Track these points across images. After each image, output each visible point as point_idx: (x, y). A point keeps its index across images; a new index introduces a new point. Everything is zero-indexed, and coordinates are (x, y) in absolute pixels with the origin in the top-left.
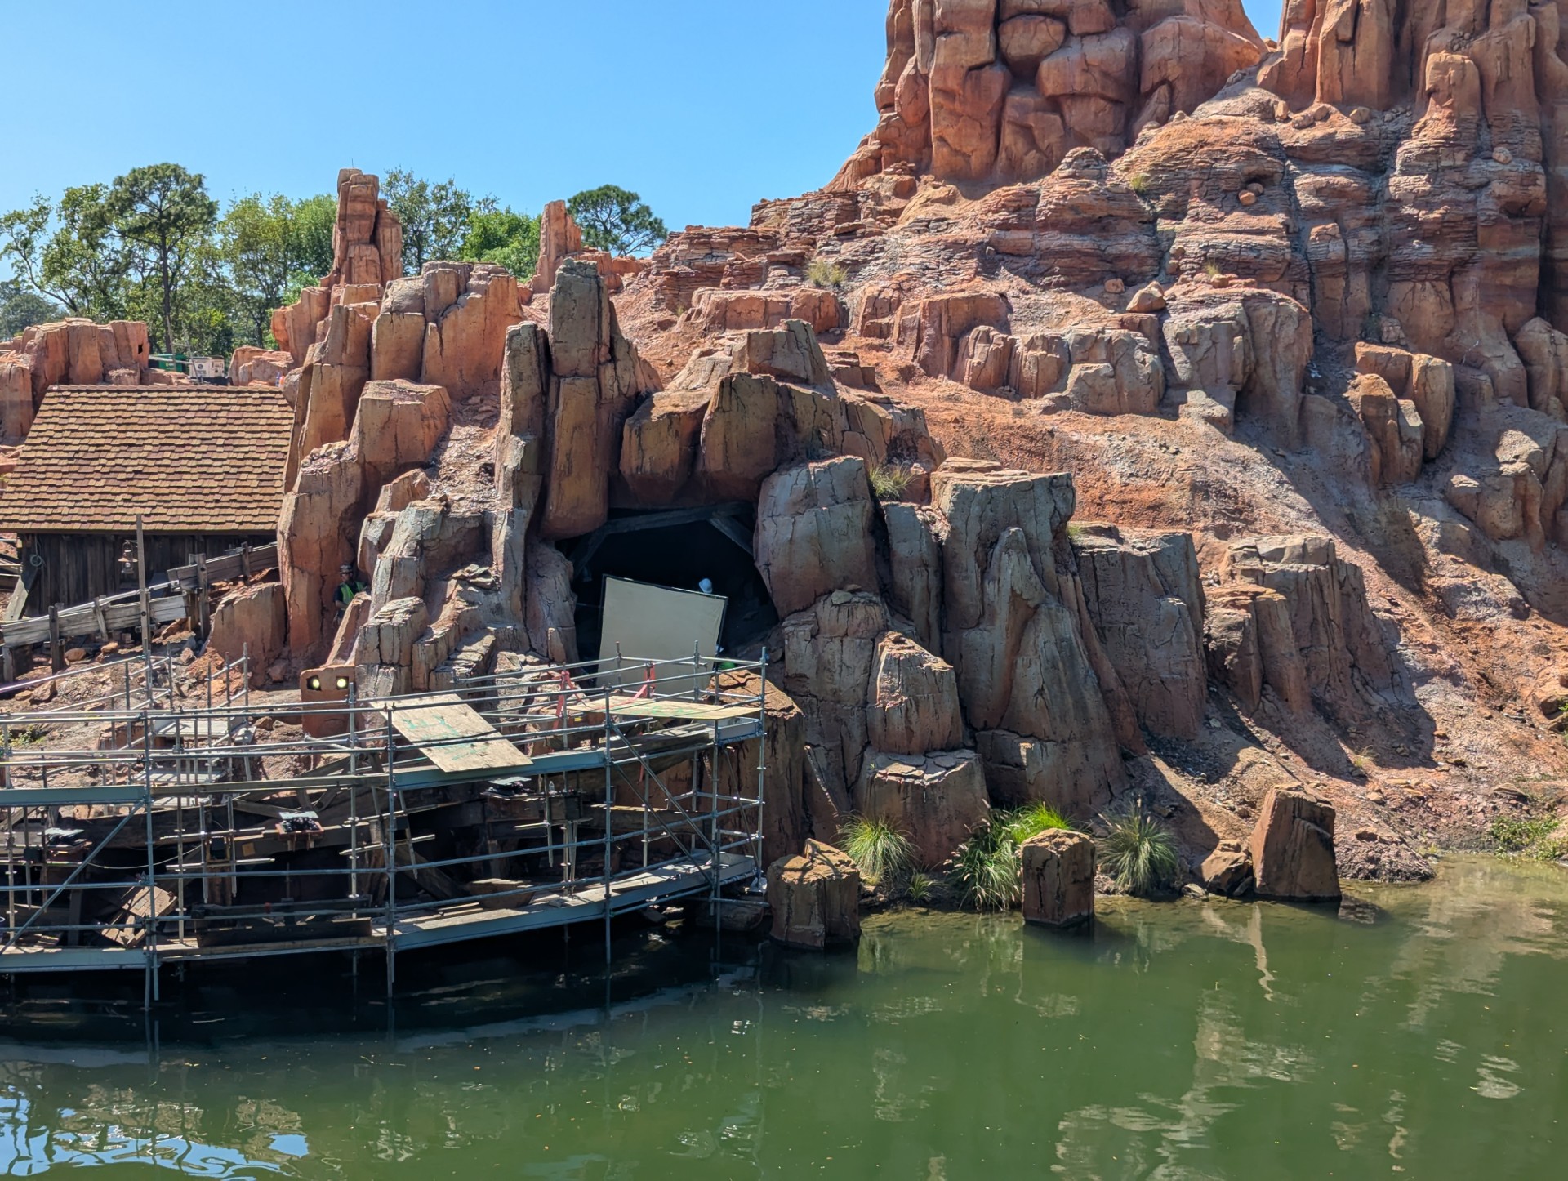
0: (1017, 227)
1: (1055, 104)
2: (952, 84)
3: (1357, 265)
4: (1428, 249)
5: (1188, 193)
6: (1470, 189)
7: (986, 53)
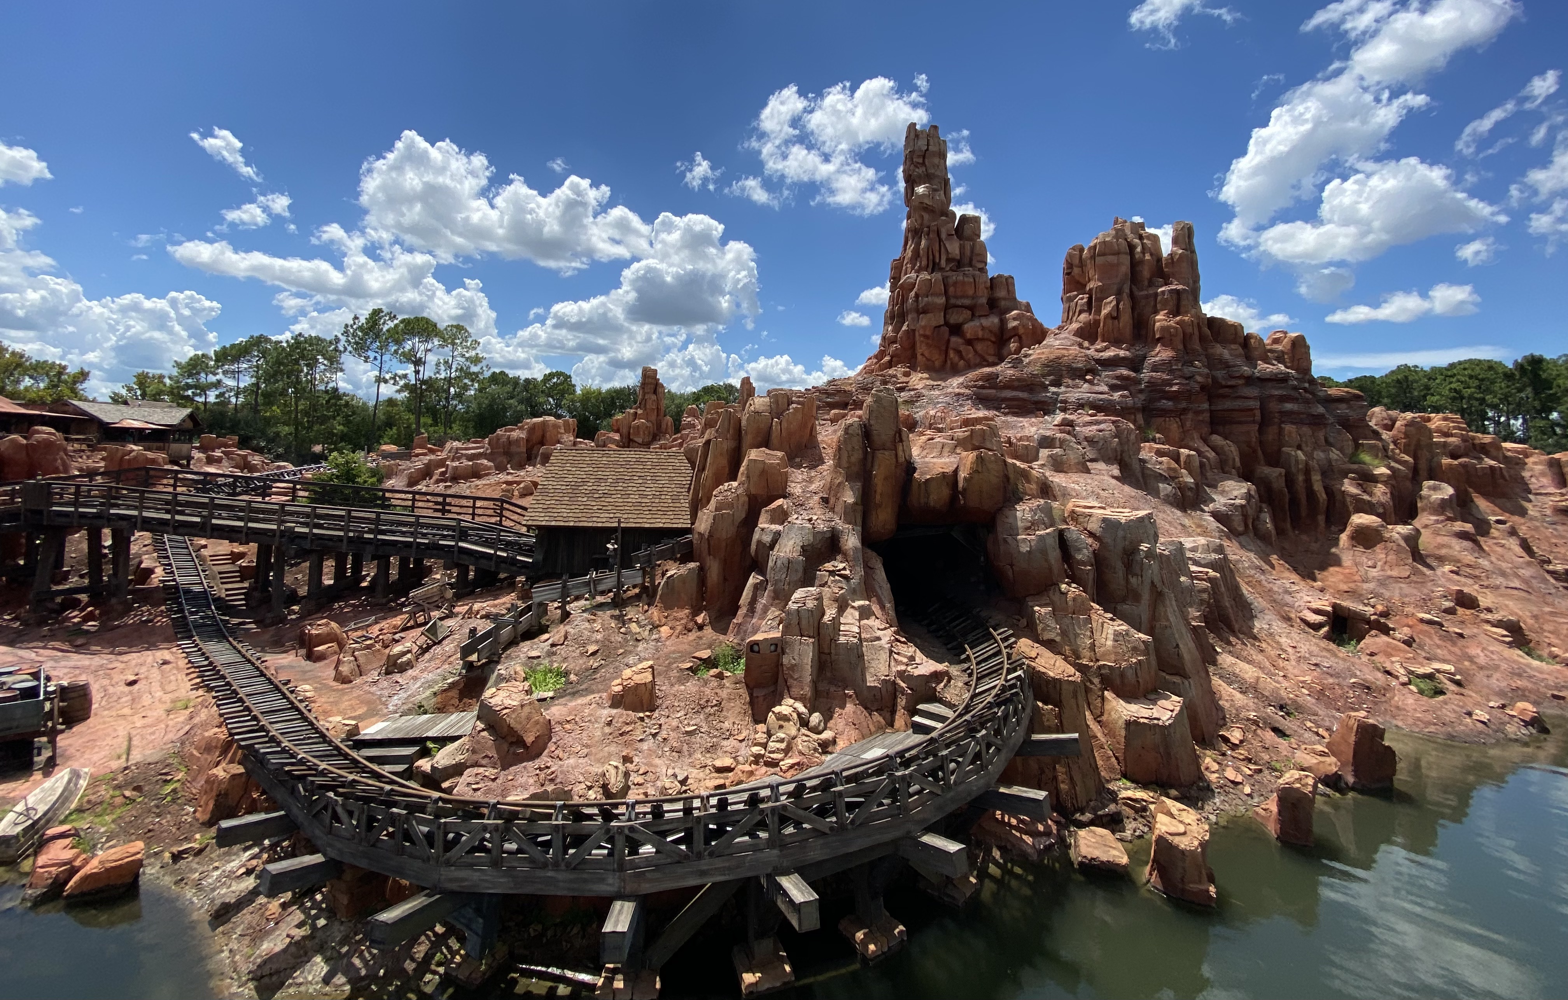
0: (989, 388)
1: (969, 342)
2: (928, 333)
3: (1138, 409)
4: (1170, 403)
5: (1061, 376)
6: (1187, 379)
7: (942, 322)
